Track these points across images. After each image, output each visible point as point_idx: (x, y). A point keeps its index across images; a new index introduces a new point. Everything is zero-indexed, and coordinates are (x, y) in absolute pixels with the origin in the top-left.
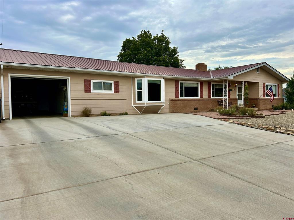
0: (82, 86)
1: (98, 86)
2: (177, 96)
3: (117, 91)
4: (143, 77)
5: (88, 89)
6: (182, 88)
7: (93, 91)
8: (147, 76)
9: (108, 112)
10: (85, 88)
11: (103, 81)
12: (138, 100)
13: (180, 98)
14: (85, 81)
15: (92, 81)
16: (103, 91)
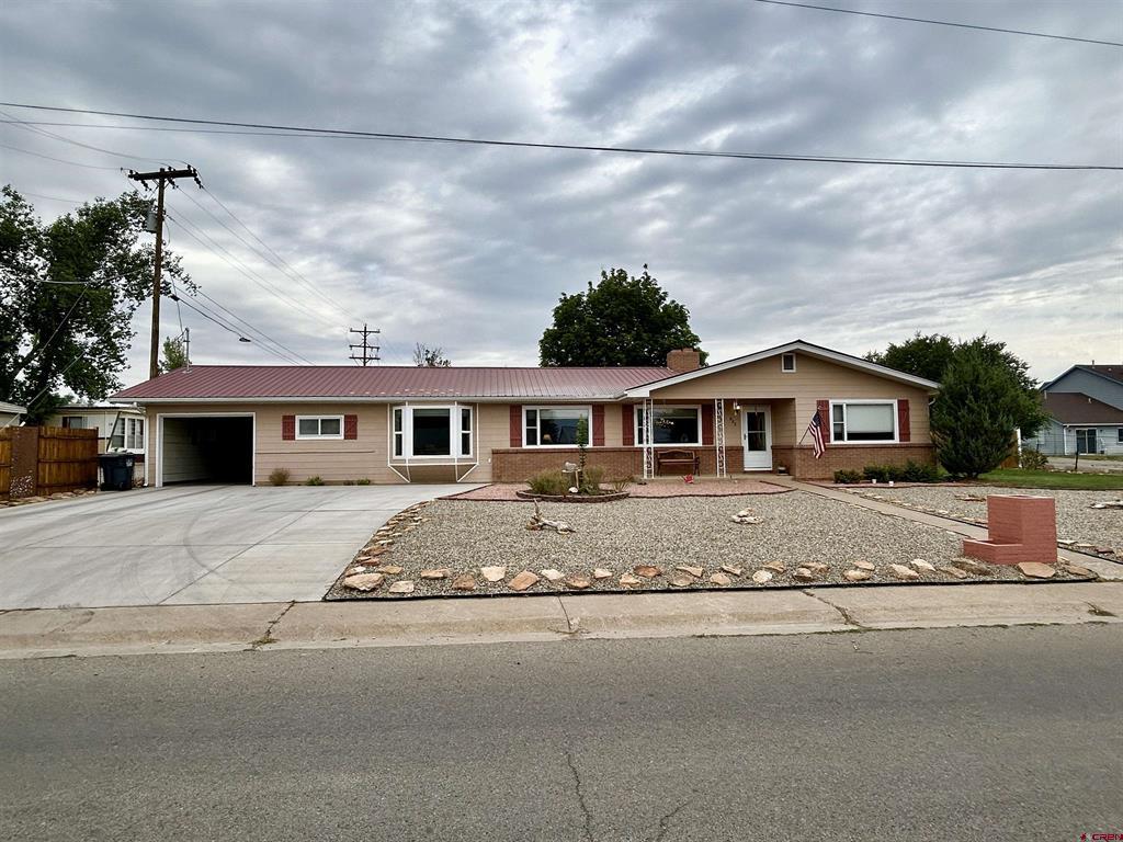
0: (277, 429)
1: (309, 427)
2: (516, 440)
3: (351, 434)
4: (403, 404)
5: (288, 434)
6: (531, 422)
7: (298, 437)
8: (411, 403)
9: (324, 479)
10: (284, 431)
11: (320, 418)
12: (397, 454)
13: (525, 446)
14: (285, 417)
15: (298, 418)
16: (320, 437)
